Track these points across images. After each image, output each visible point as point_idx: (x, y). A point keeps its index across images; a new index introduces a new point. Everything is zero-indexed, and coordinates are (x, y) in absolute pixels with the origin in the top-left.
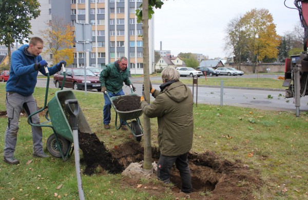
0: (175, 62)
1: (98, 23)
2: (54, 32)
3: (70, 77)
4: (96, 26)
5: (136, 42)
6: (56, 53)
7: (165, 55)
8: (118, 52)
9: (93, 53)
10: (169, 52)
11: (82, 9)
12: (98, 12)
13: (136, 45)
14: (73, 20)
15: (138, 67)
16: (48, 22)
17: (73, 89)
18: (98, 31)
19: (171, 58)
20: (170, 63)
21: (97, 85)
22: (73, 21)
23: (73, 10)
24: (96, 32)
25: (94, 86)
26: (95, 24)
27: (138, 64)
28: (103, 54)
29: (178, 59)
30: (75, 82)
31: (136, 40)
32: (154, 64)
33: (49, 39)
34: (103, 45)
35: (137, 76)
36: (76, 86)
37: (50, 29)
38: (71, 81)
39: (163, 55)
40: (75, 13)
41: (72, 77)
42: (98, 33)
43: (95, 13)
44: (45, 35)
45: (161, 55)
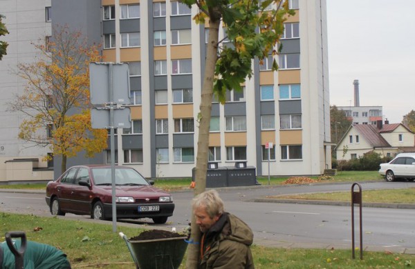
0: (391, 139)
1: (174, 40)
2: (56, 68)
3: (85, 188)
4: (168, 49)
5: (276, 89)
6: (61, 122)
7: (366, 119)
8: (228, 118)
9: (159, 121)
10: (377, 111)
11: (130, 5)
12: (174, 10)
13: (277, 97)
14: (108, 34)
15: (284, 156)
16: (43, 43)
17: (92, 217)
18: (174, 61)
19: (380, 126)
20: (377, 142)
21: (150, 209)
22: (107, 36)
23: (106, 7)
24: (169, 64)
25: (142, 209)
26: (164, 41)
27: (283, 148)
28: (188, 123)
29: (401, 129)
30: (97, 199)
31: (276, 83)
32: (329, 148)
33: (44, 86)
34: (188, 99)
35: (274, 182)
36: (98, 211)
37: (47, 59)
38: (88, 198)
39: (360, 120)
40: (113, 16)
41: (90, 188)
42: (174, 67)
43: (164, 13)
44: (34, 77)
45: (355, 120)
